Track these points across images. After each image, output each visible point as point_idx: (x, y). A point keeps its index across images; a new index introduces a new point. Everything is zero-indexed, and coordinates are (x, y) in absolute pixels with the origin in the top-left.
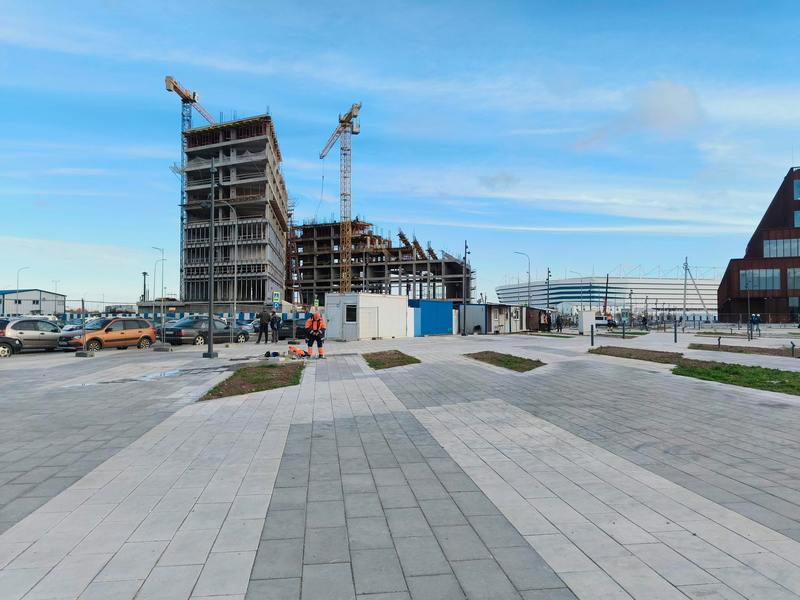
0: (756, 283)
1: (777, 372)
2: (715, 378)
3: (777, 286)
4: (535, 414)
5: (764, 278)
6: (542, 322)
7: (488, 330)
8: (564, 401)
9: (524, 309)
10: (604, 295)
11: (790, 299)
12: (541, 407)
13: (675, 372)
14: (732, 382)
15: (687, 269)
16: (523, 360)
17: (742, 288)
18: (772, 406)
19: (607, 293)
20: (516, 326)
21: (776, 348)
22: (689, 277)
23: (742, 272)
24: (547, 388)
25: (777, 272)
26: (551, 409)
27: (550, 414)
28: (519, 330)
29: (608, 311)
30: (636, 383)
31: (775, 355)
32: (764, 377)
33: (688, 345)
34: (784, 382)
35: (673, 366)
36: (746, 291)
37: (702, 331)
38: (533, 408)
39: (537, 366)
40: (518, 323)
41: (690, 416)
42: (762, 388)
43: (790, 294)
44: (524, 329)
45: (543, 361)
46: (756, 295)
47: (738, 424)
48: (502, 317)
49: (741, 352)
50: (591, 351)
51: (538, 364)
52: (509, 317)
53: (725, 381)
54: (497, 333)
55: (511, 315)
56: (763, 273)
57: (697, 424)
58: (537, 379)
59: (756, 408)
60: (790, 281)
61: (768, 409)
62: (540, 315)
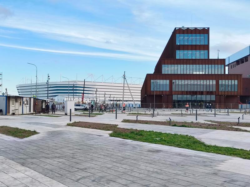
0: (158, 87)
1: (160, 134)
2: (130, 138)
3: (168, 89)
4: (23, 164)
5: (162, 84)
6: (44, 107)
7: (7, 112)
8: (44, 155)
9: (32, 99)
10: (82, 92)
11: (174, 96)
12: (28, 160)
13: (111, 135)
14: (138, 140)
15: (125, 78)
16: (25, 131)
17: (152, 90)
18: (154, 152)
19: (84, 90)
20: (26, 109)
21: (163, 121)
22: (126, 83)
23: (152, 81)
24: (35, 148)
25: (168, 81)
26: (34, 160)
27: (32, 163)
28: (28, 113)
29: (84, 101)
30: (89, 142)
31: (162, 125)
32: (153, 137)
33: (122, 120)
34: (162, 139)
35: (110, 132)
36: (153, 91)
37: (132, 112)
38: (22, 161)
39: (33, 134)
40: (28, 108)
41: (112, 159)
42: (151, 142)
43: (173, 93)
44: (32, 112)
45: (37, 131)
46: (158, 93)
47: (135, 162)
48: (17, 104)
49: (147, 123)
50: (68, 125)
51: (35, 133)
52: (22, 104)
53: (134, 139)
54: (14, 114)
55: (23, 103)
56: (161, 82)
57: (115, 164)
58: (30, 142)
59: (146, 153)
60: (173, 87)
61: (151, 153)
62: (42, 103)
